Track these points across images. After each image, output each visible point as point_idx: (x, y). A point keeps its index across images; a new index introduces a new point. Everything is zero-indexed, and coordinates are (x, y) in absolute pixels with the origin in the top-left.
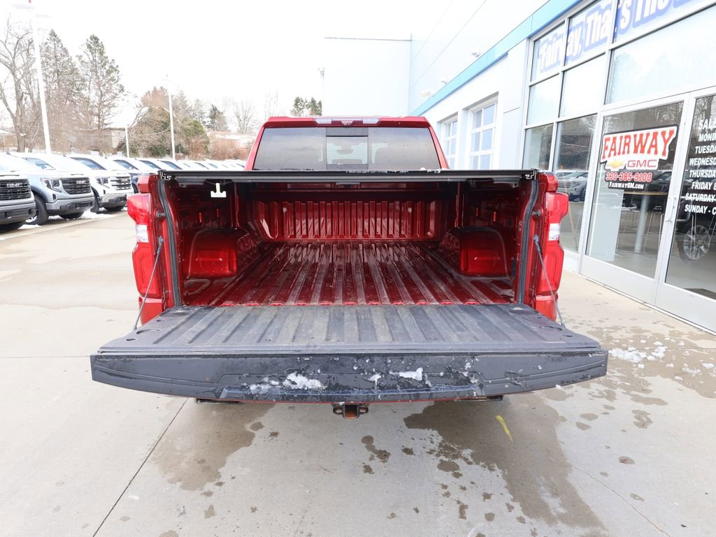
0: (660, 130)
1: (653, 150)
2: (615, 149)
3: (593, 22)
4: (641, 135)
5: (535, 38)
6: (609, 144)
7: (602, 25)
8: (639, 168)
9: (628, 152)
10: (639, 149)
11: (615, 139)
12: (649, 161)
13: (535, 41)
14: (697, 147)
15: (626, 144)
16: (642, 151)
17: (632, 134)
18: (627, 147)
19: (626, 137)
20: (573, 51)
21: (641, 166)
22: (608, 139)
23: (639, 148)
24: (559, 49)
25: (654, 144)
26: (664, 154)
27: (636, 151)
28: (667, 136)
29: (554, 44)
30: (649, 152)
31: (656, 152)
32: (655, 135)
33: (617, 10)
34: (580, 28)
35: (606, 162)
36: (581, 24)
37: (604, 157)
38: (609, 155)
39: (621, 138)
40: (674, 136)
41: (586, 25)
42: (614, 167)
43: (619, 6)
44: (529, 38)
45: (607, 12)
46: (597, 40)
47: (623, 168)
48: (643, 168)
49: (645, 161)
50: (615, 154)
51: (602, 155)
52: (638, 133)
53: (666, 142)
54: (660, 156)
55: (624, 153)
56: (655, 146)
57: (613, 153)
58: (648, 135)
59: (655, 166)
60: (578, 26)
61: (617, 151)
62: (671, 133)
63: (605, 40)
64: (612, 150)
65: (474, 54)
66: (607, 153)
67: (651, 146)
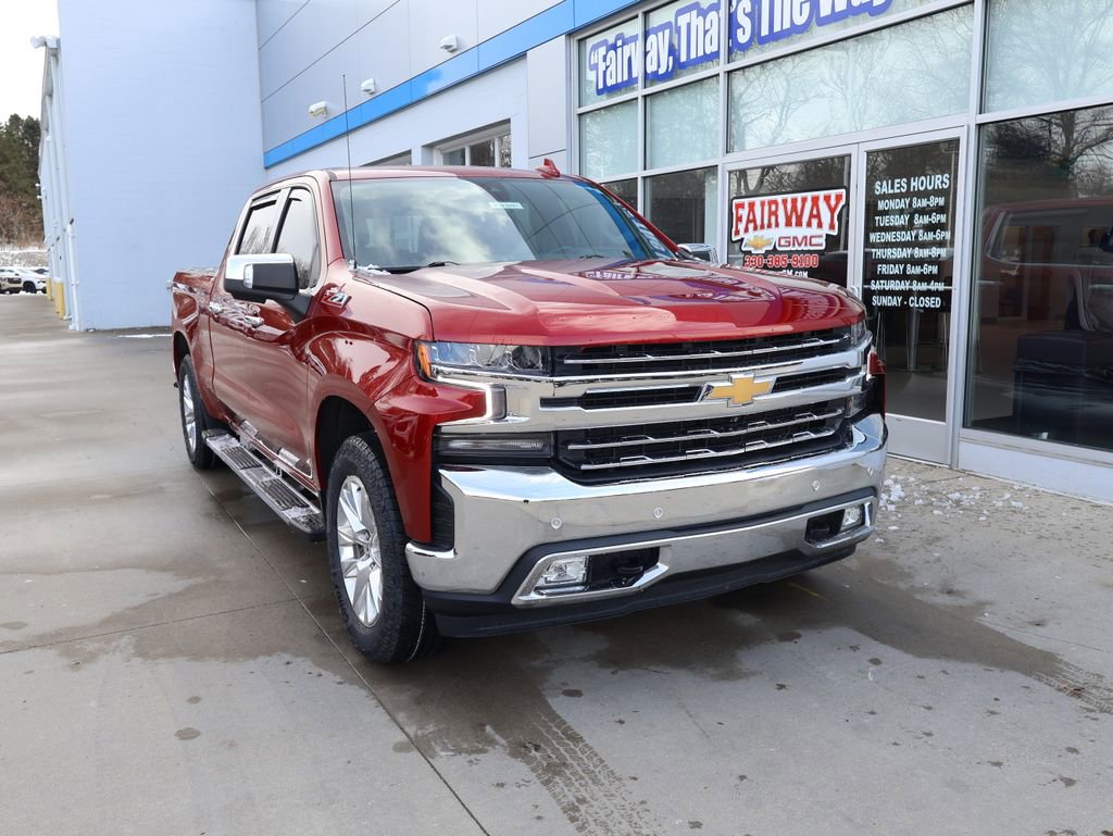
0: (821, 194)
1: (815, 222)
2: (754, 221)
3: (689, 25)
4: (794, 201)
5: (579, 35)
6: (744, 213)
7: (706, 32)
8: (797, 248)
9: (777, 225)
10: (794, 220)
11: (752, 205)
12: (811, 237)
13: (580, 41)
14: (877, 218)
15: (771, 213)
16: (799, 224)
17: (779, 198)
18: (773, 218)
19: (770, 203)
20: (659, 66)
21: (800, 245)
22: (741, 206)
23: (794, 218)
24: (630, 59)
25: (815, 212)
26: (832, 227)
27: (788, 224)
28: (833, 202)
29: (619, 50)
30: (809, 224)
31: (820, 225)
32: (815, 200)
33: (730, 15)
34: (667, 32)
35: (742, 239)
36: (668, 25)
37: (737, 233)
38: (746, 230)
39: (763, 204)
40: (843, 202)
41: (678, 30)
42: (756, 248)
43: (732, 10)
44: (570, 35)
45: (712, 15)
46: (701, 54)
47: (771, 248)
48: (803, 247)
49: (806, 237)
50: (755, 228)
51: (734, 229)
52: (789, 197)
53: (832, 211)
54: (826, 230)
55: (769, 226)
56: (818, 216)
57: (751, 226)
58: (804, 200)
59: (821, 245)
60: (662, 28)
61: (759, 222)
62: (838, 198)
63: (716, 55)
64: (748, 221)
65: (447, 47)
66: (742, 226)
67: (811, 216)
